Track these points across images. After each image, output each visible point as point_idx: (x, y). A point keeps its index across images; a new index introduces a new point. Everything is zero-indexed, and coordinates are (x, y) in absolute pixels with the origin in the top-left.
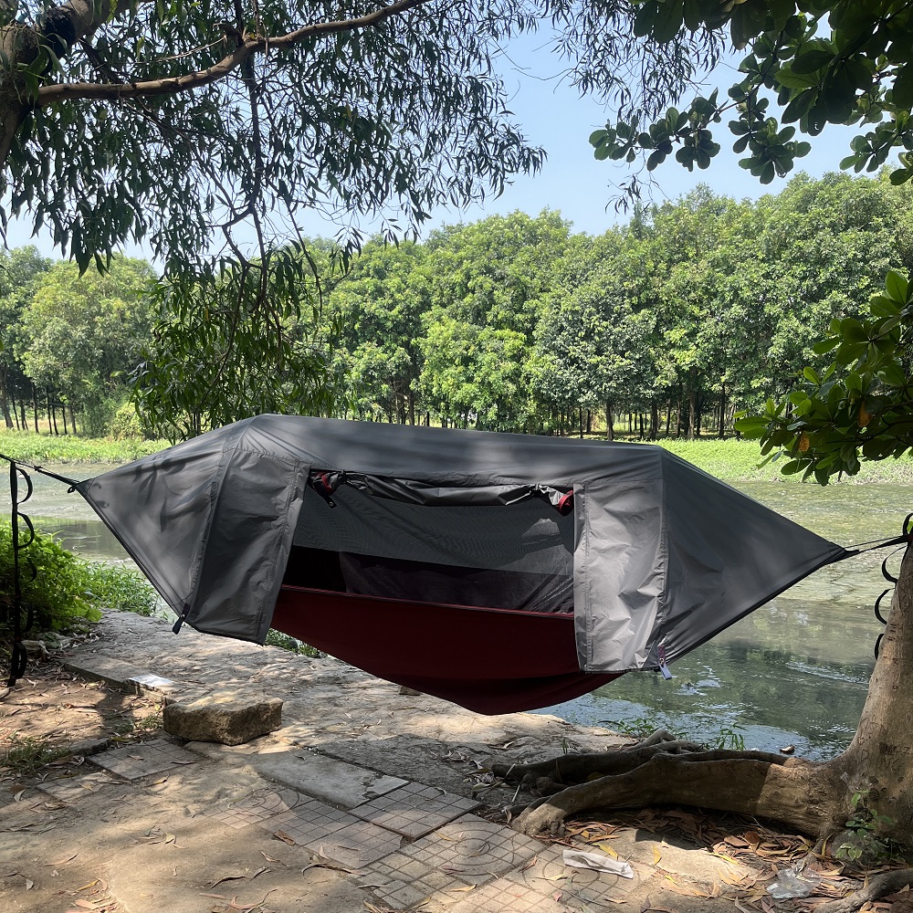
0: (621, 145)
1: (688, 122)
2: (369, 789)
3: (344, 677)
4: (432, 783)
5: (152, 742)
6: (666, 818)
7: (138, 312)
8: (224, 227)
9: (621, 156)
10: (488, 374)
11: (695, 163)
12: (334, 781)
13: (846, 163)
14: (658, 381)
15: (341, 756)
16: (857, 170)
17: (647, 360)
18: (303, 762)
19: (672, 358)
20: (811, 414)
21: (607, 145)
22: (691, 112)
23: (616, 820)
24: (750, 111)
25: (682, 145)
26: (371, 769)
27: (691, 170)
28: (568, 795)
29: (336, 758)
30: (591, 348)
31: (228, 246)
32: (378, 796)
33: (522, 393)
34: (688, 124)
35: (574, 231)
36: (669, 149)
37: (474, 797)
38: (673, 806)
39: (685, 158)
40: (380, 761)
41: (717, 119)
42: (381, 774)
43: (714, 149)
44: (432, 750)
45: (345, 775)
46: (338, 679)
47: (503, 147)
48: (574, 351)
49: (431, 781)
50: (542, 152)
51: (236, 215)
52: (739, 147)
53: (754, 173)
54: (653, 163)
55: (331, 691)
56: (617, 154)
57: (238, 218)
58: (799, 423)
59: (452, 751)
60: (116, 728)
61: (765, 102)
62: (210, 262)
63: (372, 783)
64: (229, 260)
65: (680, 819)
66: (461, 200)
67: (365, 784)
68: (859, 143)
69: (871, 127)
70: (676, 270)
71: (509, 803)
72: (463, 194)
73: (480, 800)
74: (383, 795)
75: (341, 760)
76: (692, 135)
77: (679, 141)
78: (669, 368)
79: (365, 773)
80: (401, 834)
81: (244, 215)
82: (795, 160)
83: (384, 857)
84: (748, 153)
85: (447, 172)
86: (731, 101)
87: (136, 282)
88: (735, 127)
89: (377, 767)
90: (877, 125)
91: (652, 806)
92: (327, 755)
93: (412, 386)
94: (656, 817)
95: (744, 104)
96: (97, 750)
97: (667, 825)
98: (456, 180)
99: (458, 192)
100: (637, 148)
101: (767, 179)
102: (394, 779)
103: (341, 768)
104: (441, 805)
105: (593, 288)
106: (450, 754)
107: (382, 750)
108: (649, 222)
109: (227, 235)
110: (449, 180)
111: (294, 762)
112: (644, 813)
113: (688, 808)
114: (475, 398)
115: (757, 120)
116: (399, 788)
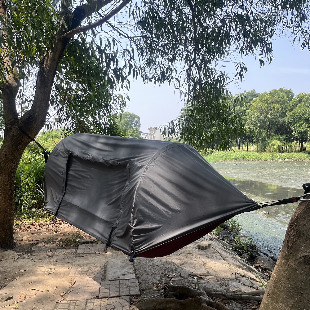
2: (121, 277)
7: (284, 108)
89: (137, 270)
102: (133, 276)
116: (129, 279)
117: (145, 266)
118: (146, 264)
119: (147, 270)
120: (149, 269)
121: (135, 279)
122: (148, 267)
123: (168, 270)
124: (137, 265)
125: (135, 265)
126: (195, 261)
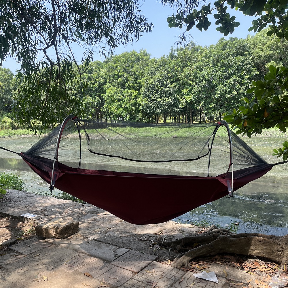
0: (177, 22)
1: (200, 14)
2: (116, 253)
3: (97, 211)
4: (138, 250)
5: (31, 239)
6: (224, 258)
7: (7, 86)
8: (44, 50)
9: (178, 26)
10: (126, 104)
11: (203, 29)
12: (102, 251)
13: (250, 29)
14: (181, 106)
15: (103, 241)
16: (255, 31)
17: (176, 99)
18: (89, 244)
19: (184, 98)
20: (248, 113)
21: (173, 22)
22: (201, 11)
23: (207, 260)
24: (221, 10)
25: (198, 22)
26: (114, 245)
27: (201, 31)
28: (190, 253)
29: (101, 242)
30: (158, 96)
31: (46, 57)
32: (120, 256)
33: (137, 111)
34: (200, 15)
35: (151, 57)
36: (194, 24)
37: (155, 254)
38: (226, 254)
39: (199, 27)
40: (117, 242)
41: (210, 13)
42: (118, 247)
43: (209, 24)
44: (134, 237)
45: (106, 248)
46: (95, 211)
47: (139, 23)
48: (152, 97)
49: (137, 249)
50: (152, 25)
51: (48, 45)
52: (217, 23)
53: (222, 32)
54: (189, 28)
55: (93, 216)
56: (176, 25)
57: (48, 46)
58: (245, 117)
59: (142, 236)
60: (17, 234)
61: (226, 7)
62: (38, 64)
63: (116, 251)
64: (45, 63)
65: (229, 258)
66: (125, 42)
67: (114, 251)
68: (255, 22)
69: (259, 17)
70: (185, 70)
71: (168, 256)
72: (125, 40)
73: (157, 255)
74: (121, 256)
75: (103, 242)
76: (201, 19)
77: (197, 21)
78: (183, 102)
79: (113, 247)
80: (132, 271)
81: (51, 45)
82: (235, 28)
83: (127, 281)
84: (220, 25)
85: (120, 32)
86: (215, 7)
87: (6, 76)
88: (216, 16)
89: (117, 245)
90: (261, 16)
91: (219, 254)
92: (97, 241)
93: (101, 110)
94: (221, 258)
95: (219, 8)
96: (12, 244)
97: (225, 261)
98: (123, 35)
99: (123, 39)
100: (183, 23)
101: (226, 34)
102: (124, 249)
103: (103, 245)
104: (143, 259)
105: (158, 76)
106: (141, 238)
107: (117, 238)
108: (176, 54)
109: (45, 53)
110: (120, 35)
111: (86, 244)
112: (216, 257)
113: (232, 254)
114: (122, 113)
115: (223, 14)
116: (127, 252)
117: (116, 240)
118: (112, 238)
121: (130, 250)
124: (108, 242)
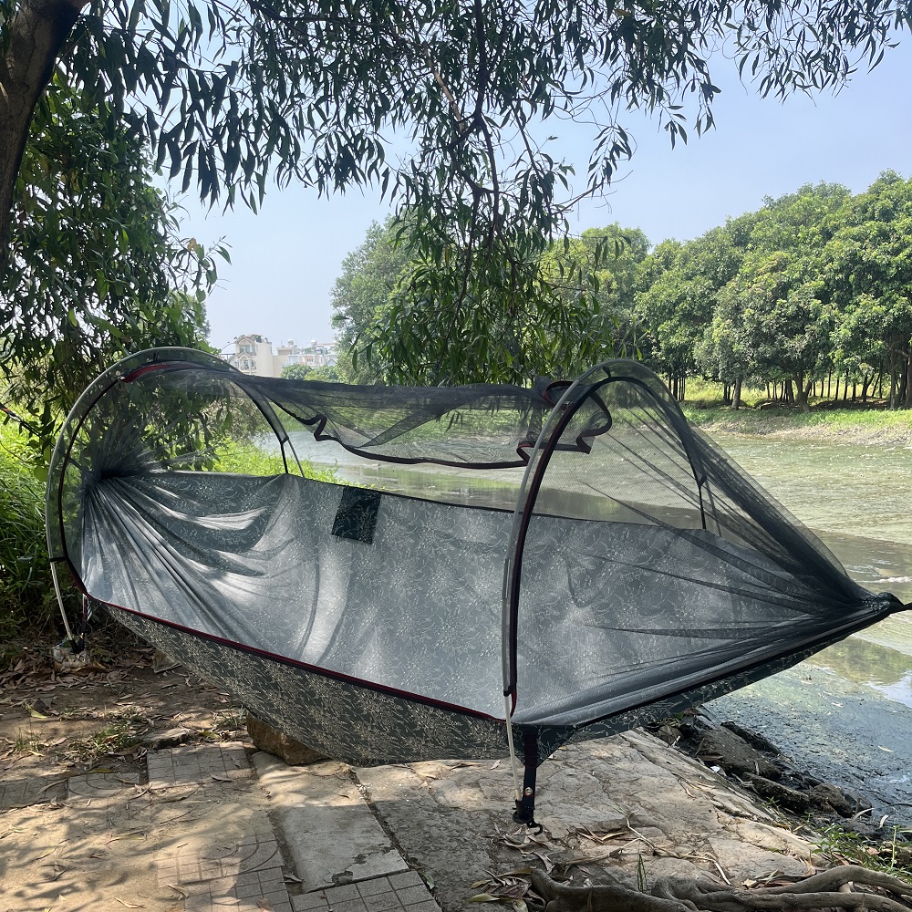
42: (393, 846)
67: (359, 857)
89: (400, 834)
116: (386, 875)
117: (420, 817)
118: (417, 806)
119: (435, 832)
120: (438, 827)
121: (407, 871)
122: (430, 817)
123: (500, 821)
124: (389, 815)
125: (383, 813)
126: (570, 779)
